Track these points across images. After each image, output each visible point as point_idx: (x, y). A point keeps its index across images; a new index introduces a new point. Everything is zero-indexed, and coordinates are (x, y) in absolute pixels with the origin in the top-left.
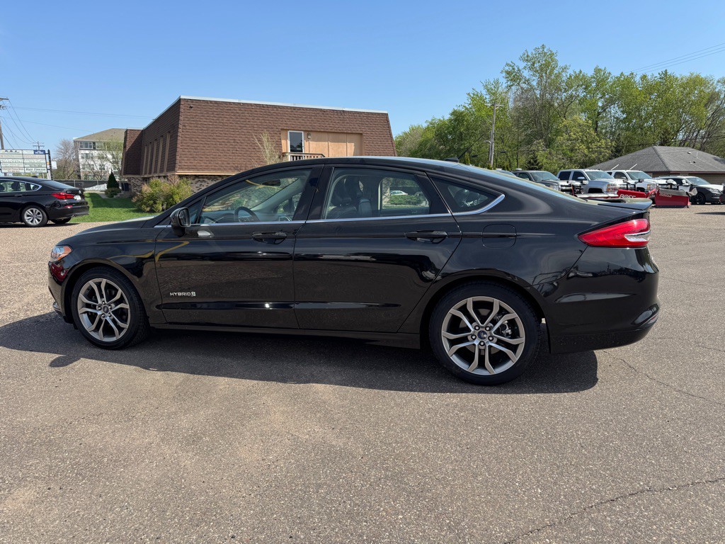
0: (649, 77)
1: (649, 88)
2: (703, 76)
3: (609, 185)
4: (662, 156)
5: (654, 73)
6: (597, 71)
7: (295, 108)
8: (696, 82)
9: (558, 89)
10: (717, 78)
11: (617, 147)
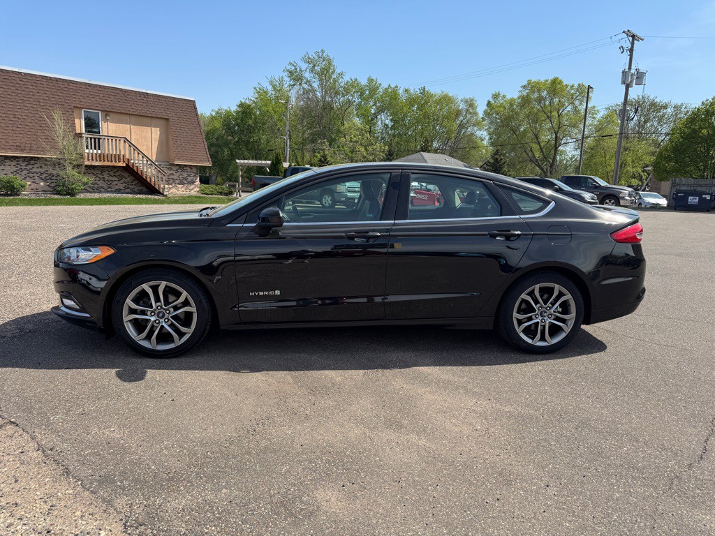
0: (412, 91)
1: (412, 101)
2: (450, 95)
5: (415, 89)
6: (371, 80)
7: (90, 85)
8: (446, 100)
9: (337, 93)
10: (460, 98)
11: (390, 151)
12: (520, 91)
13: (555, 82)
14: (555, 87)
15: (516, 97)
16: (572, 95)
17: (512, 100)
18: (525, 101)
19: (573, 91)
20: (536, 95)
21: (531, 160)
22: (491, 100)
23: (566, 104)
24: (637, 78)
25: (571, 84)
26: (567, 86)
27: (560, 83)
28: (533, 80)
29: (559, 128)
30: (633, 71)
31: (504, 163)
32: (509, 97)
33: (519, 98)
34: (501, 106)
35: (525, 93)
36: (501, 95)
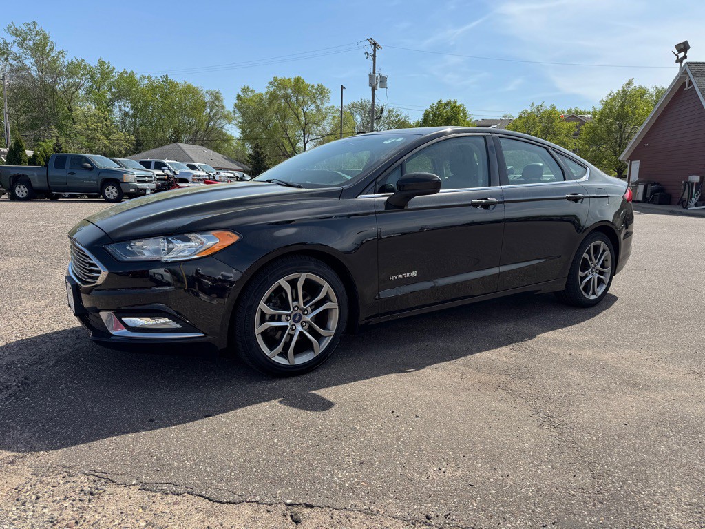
0: (153, 79)
1: (153, 88)
2: (195, 85)
3: (194, 176)
4: (187, 152)
5: (157, 76)
6: (102, 63)
8: (189, 90)
10: (205, 90)
11: (137, 141)
12: (267, 87)
13: (298, 80)
14: (298, 85)
15: (264, 93)
16: (314, 94)
17: (260, 95)
18: (273, 97)
19: (314, 91)
20: (282, 92)
21: (284, 155)
22: (241, 93)
23: (309, 102)
24: (381, 81)
25: (311, 84)
26: (309, 85)
27: (303, 82)
28: (279, 78)
29: (306, 125)
30: (377, 75)
31: (265, 156)
32: (257, 92)
33: (266, 94)
34: (251, 100)
35: (272, 89)
36: (251, 89)
